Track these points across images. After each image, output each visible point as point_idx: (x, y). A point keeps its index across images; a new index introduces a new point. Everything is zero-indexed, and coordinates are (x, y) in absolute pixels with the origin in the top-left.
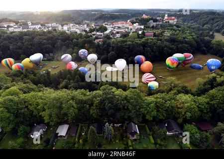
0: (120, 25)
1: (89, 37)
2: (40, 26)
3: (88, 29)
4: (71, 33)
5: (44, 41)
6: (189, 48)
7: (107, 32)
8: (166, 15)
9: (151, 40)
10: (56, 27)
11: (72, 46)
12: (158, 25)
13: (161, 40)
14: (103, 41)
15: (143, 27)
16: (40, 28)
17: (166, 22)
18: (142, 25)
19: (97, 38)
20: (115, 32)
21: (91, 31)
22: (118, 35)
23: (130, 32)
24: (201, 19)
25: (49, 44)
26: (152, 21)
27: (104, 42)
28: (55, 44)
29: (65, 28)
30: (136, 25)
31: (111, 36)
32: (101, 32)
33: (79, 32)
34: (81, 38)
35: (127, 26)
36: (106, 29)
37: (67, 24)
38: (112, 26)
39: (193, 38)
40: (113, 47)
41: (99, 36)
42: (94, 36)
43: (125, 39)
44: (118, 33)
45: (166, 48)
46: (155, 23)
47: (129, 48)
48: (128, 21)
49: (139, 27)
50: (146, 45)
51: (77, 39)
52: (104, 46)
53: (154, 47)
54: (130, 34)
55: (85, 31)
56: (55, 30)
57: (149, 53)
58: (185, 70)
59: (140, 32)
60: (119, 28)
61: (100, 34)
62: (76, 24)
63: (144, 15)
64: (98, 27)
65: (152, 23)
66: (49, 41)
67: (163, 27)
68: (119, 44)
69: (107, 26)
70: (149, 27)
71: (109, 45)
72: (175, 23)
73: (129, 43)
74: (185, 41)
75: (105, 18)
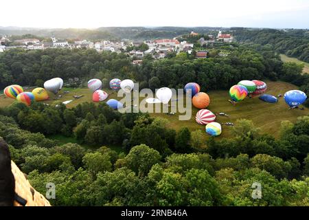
0: (165, 44)
1: (125, 57)
2: (66, 43)
3: (125, 48)
4: (103, 53)
5: (68, 62)
6: (257, 72)
7: (149, 51)
8: (220, 32)
9: (206, 62)
10: (86, 45)
11: (103, 68)
12: (211, 43)
13: (219, 62)
14: (142, 63)
15: (192, 46)
16: (66, 46)
17: (220, 40)
18: (191, 43)
19: (135, 59)
20: (158, 51)
21: (129, 49)
22: (162, 56)
23: (176, 52)
24: (259, 38)
25: (73, 65)
26: (202, 39)
27: (144, 64)
28: (81, 65)
29: (98, 46)
30: (184, 44)
31: (154, 57)
32: (141, 51)
33: (113, 51)
34: (115, 58)
35: (173, 44)
36: (147, 48)
37: (100, 41)
38: (154, 44)
39: (260, 60)
40: (155, 71)
41: (138, 57)
42: (132, 56)
43: (171, 60)
44: (162, 52)
45: (226, 73)
46: (206, 42)
47: (177, 72)
48: (174, 39)
49: (188, 45)
50: (201, 69)
51: (110, 60)
52: (144, 69)
53: (211, 71)
54: (177, 54)
55: (122, 50)
56: (85, 48)
57: (203, 79)
58: (253, 103)
59: (190, 52)
60: (163, 46)
61: (140, 53)
62: (111, 41)
63: (192, 32)
64: (137, 45)
65: (203, 42)
66: (74, 62)
67: (216, 45)
68: (164, 67)
69: (148, 44)
70: (199, 46)
71: (150, 68)
72: (230, 41)
73: (177, 65)
74: (251, 63)
75: (147, 35)
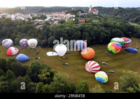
0: (57, 15)
1: (31, 23)
3: (31, 18)
4: (16, 21)
7: (47, 19)
10: (5, 16)
12: (85, 15)
14: (43, 27)
15: (74, 16)
17: (90, 13)
18: (73, 14)
19: (38, 24)
20: (53, 20)
21: (34, 19)
22: (56, 22)
23: (65, 20)
26: (80, 12)
27: (44, 28)
30: (69, 15)
31: (50, 23)
32: (42, 20)
33: (23, 19)
34: (24, 24)
35: (62, 15)
36: (46, 18)
37: (14, 14)
38: (50, 15)
40: (53, 32)
41: (40, 23)
42: (36, 23)
43: (63, 24)
44: (56, 20)
46: (82, 14)
47: (67, 33)
48: (62, 12)
49: (72, 16)
51: (21, 25)
52: (45, 31)
55: (29, 19)
56: (4, 18)
59: (74, 20)
60: (56, 17)
61: (41, 21)
63: (73, 9)
64: (39, 16)
65: (80, 14)
67: (89, 16)
68: (59, 29)
69: (46, 15)
70: (78, 16)
71: (48, 30)
72: (97, 14)
73: (68, 28)
